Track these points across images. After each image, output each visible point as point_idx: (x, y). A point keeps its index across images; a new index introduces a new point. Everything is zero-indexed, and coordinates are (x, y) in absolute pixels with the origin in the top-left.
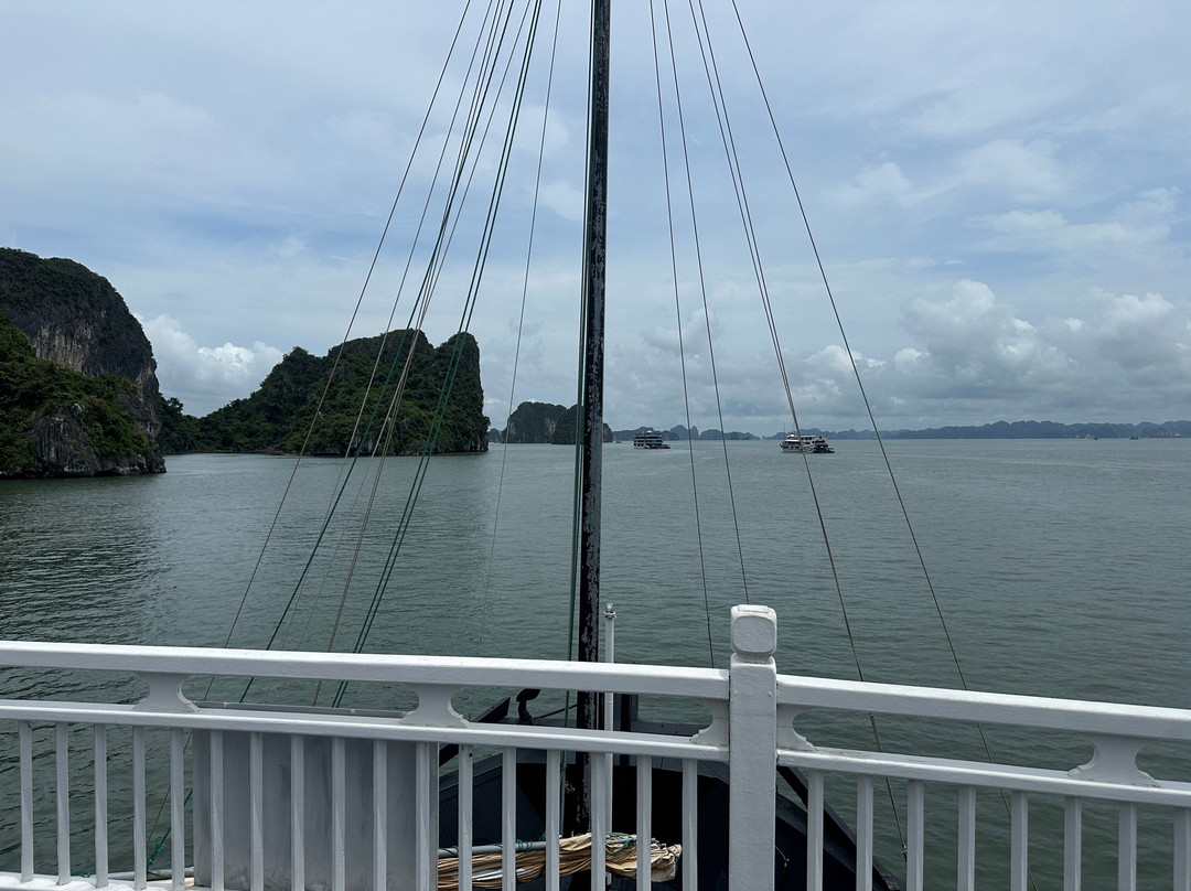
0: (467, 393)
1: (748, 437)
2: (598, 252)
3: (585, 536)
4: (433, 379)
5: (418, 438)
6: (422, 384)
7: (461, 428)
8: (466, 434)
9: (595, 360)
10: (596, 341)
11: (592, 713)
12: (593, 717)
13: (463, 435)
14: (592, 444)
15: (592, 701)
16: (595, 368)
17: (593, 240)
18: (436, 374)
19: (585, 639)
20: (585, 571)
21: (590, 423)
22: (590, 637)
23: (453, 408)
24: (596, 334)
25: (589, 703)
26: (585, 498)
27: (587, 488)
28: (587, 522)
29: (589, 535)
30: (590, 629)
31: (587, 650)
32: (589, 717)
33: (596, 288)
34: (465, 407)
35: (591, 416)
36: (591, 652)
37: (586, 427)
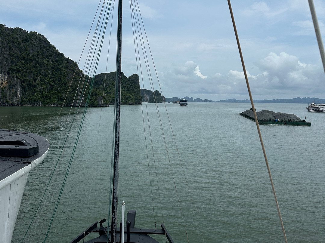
0: (137, 90)
1: (210, 101)
2: (118, 116)
3: (114, 189)
4: (129, 86)
5: (130, 101)
6: (126, 87)
7: (136, 98)
8: (138, 100)
9: (117, 144)
10: (117, 139)
11: (115, 235)
12: (115, 236)
13: (137, 100)
14: (116, 166)
15: (115, 232)
16: (117, 146)
17: (117, 112)
18: (129, 85)
19: (113, 216)
20: (114, 199)
21: (115, 160)
22: (115, 216)
23: (134, 93)
24: (117, 137)
25: (114, 232)
26: (114, 180)
27: (114, 177)
28: (114, 186)
29: (115, 189)
30: (115, 214)
31: (114, 219)
32: (114, 236)
33: (117, 125)
34: (137, 93)
35: (116, 158)
36: (115, 219)
37: (114, 161)
